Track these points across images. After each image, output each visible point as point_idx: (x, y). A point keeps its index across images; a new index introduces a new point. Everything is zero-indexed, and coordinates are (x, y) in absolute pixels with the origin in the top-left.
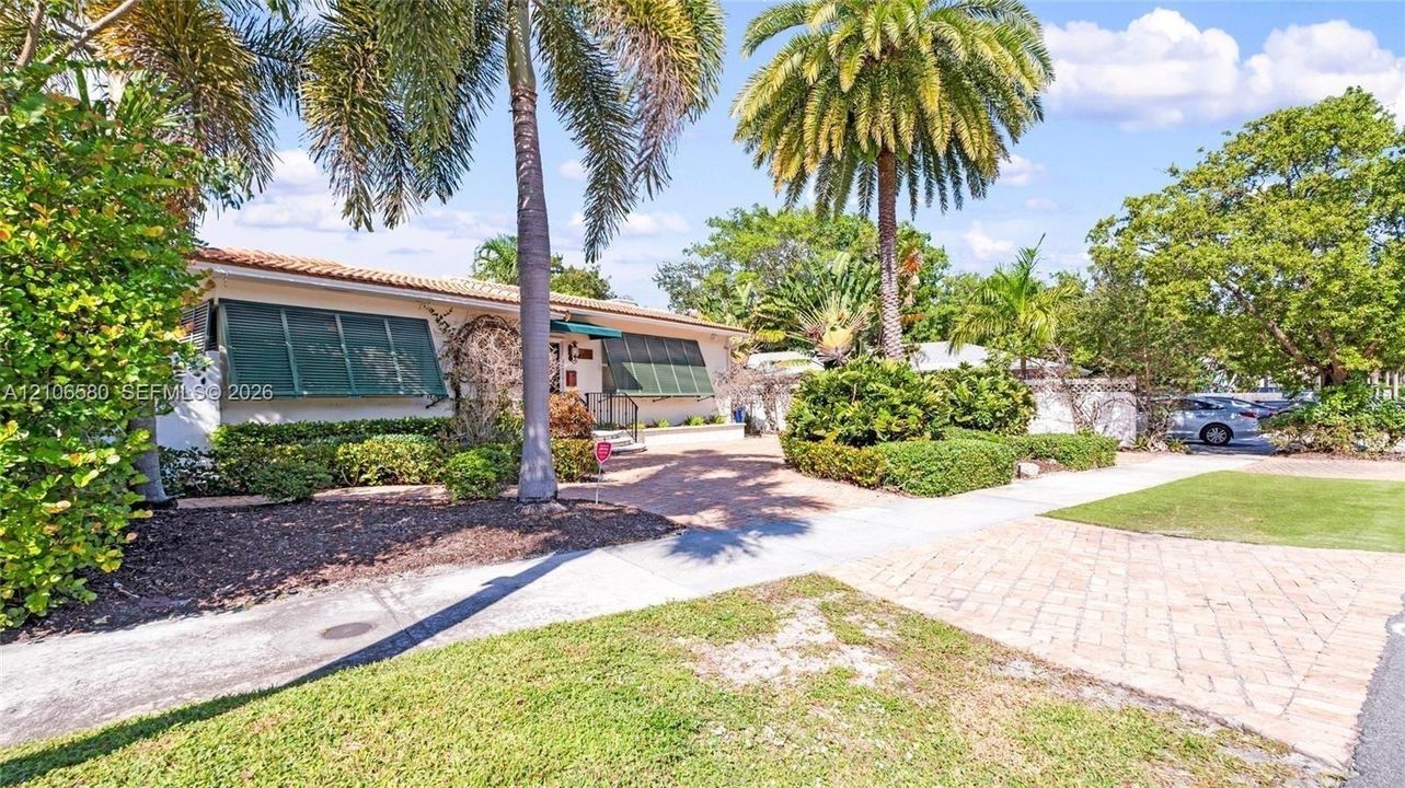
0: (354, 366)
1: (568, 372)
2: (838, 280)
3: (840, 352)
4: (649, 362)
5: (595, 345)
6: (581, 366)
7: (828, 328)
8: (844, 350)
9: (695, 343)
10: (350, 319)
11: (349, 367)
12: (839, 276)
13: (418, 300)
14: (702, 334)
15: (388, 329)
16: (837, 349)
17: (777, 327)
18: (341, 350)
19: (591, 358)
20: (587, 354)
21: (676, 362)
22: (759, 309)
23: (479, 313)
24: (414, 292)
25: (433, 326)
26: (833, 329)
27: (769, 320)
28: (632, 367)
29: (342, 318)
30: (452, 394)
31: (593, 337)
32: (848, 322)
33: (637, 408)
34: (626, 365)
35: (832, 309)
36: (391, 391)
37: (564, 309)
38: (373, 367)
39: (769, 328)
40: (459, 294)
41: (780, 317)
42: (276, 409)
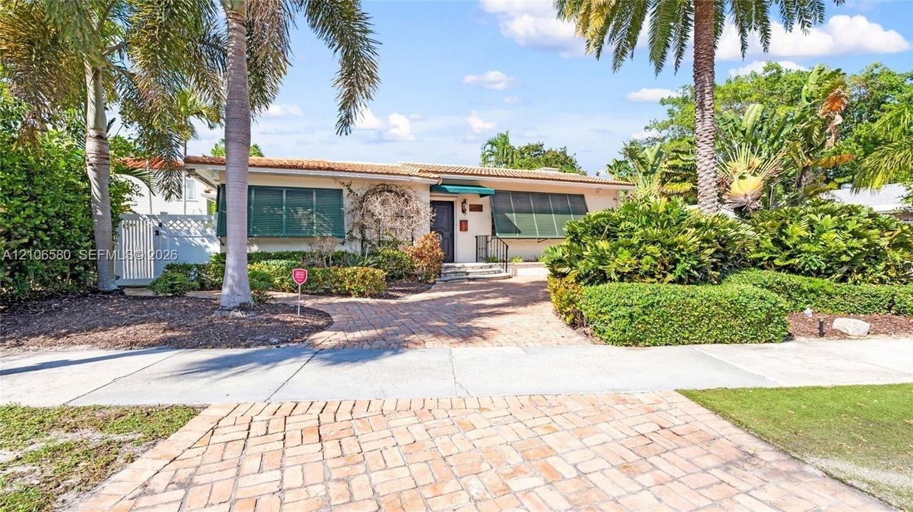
0: (288, 219)
1: (461, 221)
2: (748, 132)
3: (749, 198)
4: (531, 212)
5: (485, 202)
6: (471, 217)
7: (736, 177)
8: (754, 197)
9: (582, 196)
10: (292, 191)
11: (284, 220)
12: (749, 128)
13: (333, 177)
14: (589, 189)
15: (314, 196)
16: (746, 196)
17: (684, 180)
18: (282, 210)
19: (482, 211)
20: (478, 208)
21: (556, 212)
22: (666, 166)
23: (378, 183)
24: (323, 172)
25: (346, 192)
26: (742, 177)
27: (677, 175)
28: (513, 217)
29: (287, 192)
30: (359, 236)
31: (482, 196)
32: (758, 170)
33: (507, 246)
34: (508, 215)
35: (742, 159)
36: (308, 234)
37: (436, 176)
38: (300, 219)
39: (676, 181)
40: (353, 171)
41: (687, 170)
42: (258, 243)
